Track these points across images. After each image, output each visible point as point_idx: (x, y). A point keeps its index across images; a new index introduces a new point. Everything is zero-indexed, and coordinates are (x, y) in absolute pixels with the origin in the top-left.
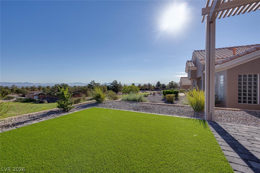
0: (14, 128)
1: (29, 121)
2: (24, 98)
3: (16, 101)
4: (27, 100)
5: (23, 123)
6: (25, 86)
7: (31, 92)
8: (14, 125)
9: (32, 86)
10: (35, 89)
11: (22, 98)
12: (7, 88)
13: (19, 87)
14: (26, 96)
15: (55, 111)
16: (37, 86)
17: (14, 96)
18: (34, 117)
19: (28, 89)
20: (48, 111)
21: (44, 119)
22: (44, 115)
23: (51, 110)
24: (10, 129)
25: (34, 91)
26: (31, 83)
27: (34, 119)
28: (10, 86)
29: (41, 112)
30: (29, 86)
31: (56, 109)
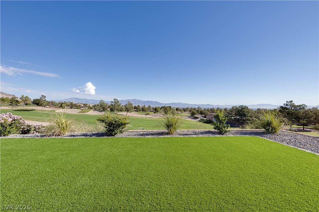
0: (183, 136)
1: (192, 134)
2: (205, 119)
3: (200, 121)
4: (208, 121)
5: (189, 135)
6: (207, 107)
7: (211, 114)
8: (183, 135)
9: (211, 107)
10: (214, 111)
11: (204, 118)
12: (194, 109)
13: (203, 108)
14: (207, 117)
15: (212, 132)
16: (215, 108)
17: (199, 116)
18: (196, 133)
19: (209, 111)
20: (207, 130)
21: (200, 136)
22: (202, 133)
23: (209, 130)
24: (181, 136)
25: (213, 112)
26: (211, 105)
27: (196, 134)
28: (196, 107)
29: (202, 130)
30: (210, 107)
31: (213, 130)
